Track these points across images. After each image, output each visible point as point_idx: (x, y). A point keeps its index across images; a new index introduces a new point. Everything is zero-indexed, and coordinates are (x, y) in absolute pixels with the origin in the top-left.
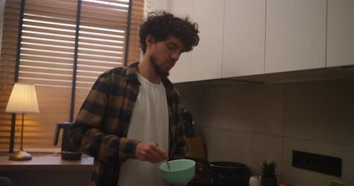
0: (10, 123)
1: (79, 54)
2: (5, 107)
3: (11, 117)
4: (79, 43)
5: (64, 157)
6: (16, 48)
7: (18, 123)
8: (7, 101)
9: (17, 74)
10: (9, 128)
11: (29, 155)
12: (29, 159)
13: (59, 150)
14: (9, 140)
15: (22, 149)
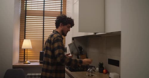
0: (23, 52)
1: (44, 26)
2: (22, 47)
3: (24, 50)
4: (44, 23)
5: (40, 63)
6: (24, 28)
7: (26, 52)
8: (22, 45)
9: (25, 36)
10: (23, 54)
11: (29, 62)
12: (30, 63)
13: (39, 61)
14: (23, 58)
15: (27, 60)
